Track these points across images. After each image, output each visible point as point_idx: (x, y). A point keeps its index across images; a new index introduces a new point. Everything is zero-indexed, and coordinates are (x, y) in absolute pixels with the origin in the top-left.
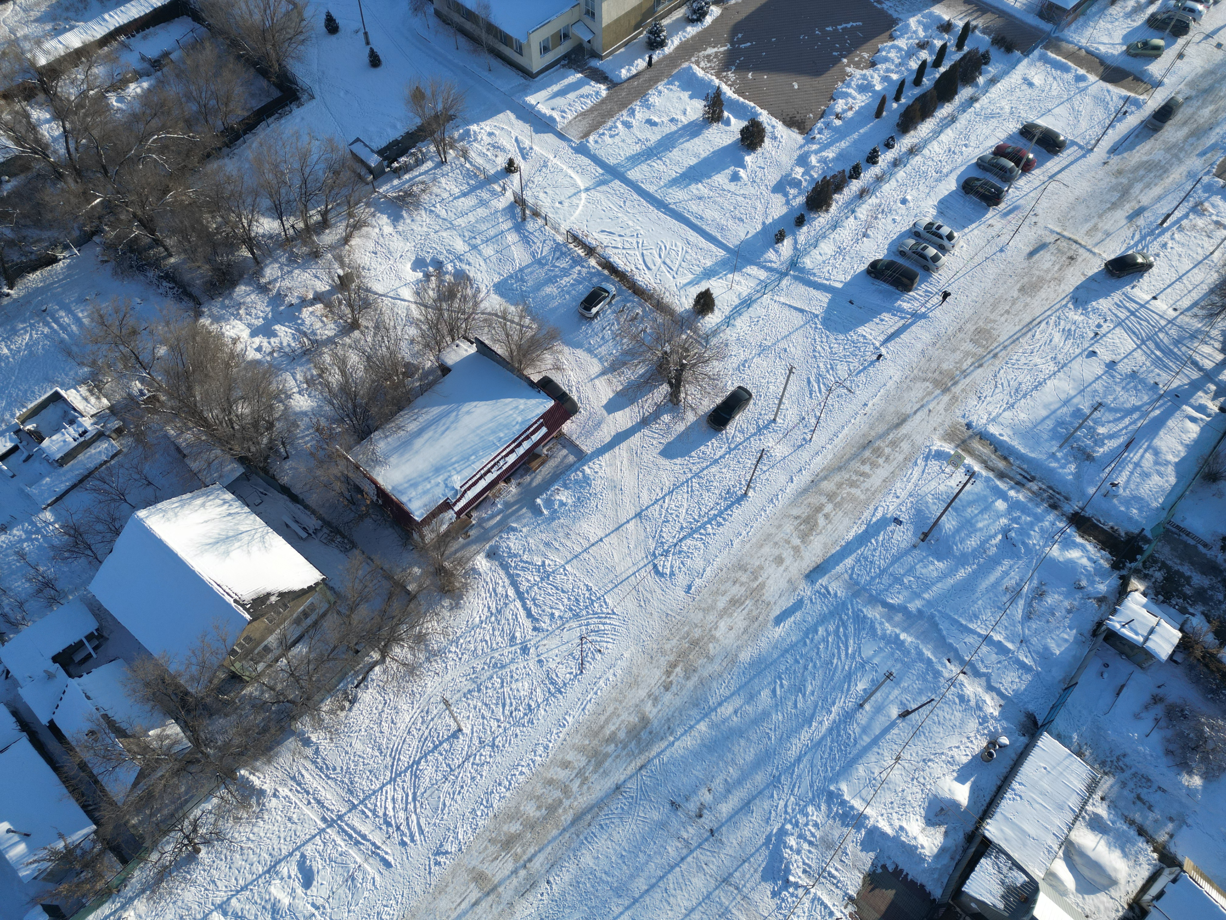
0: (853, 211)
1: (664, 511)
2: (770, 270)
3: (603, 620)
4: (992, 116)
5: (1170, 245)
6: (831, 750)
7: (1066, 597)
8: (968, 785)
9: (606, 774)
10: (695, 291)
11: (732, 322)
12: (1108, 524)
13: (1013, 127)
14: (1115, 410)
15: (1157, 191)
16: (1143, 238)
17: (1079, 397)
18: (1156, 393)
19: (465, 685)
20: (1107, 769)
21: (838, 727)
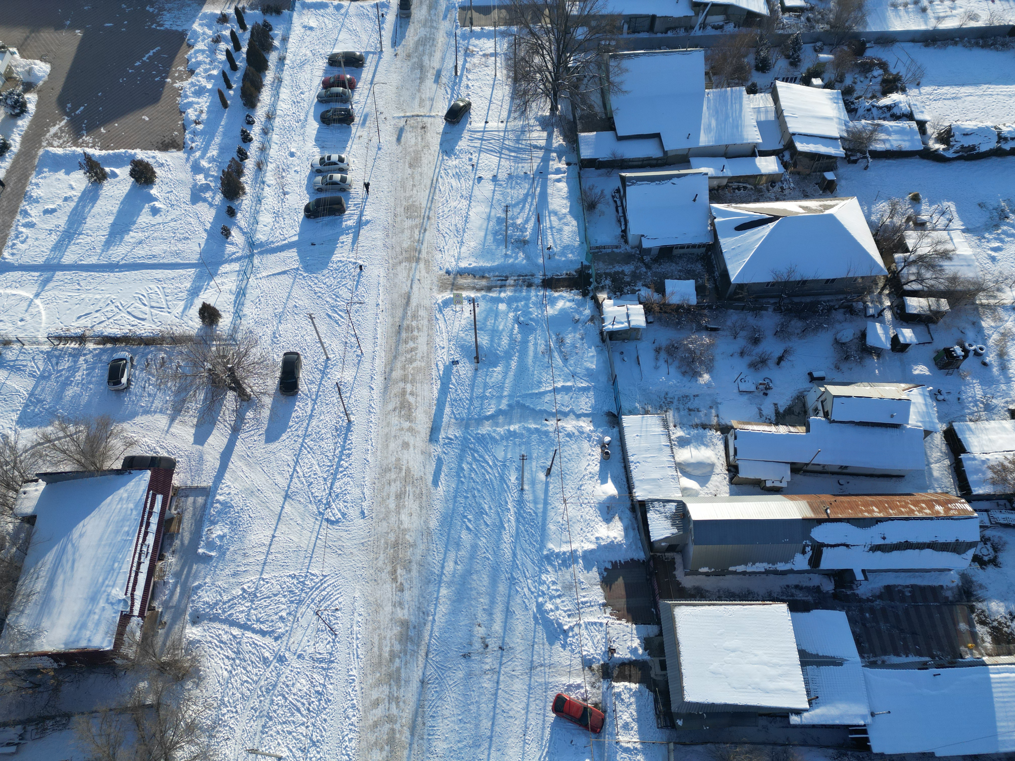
0: (263, 182)
1: (303, 480)
2: (238, 259)
3: (322, 588)
4: (302, 64)
5: (470, 85)
6: (527, 531)
7: (575, 332)
8: (609, 480)
9: (407, 682)
10: (194, 311)
11: (241, 314)
12: (563, 274)
13: (322, 64)
14: (517, 204)
15: (438, 55)
16: (453, 90)
17: (493, 210)
18: (529, 179)
19: (257, 725)
20: (665, 409)
21: (520, 514)
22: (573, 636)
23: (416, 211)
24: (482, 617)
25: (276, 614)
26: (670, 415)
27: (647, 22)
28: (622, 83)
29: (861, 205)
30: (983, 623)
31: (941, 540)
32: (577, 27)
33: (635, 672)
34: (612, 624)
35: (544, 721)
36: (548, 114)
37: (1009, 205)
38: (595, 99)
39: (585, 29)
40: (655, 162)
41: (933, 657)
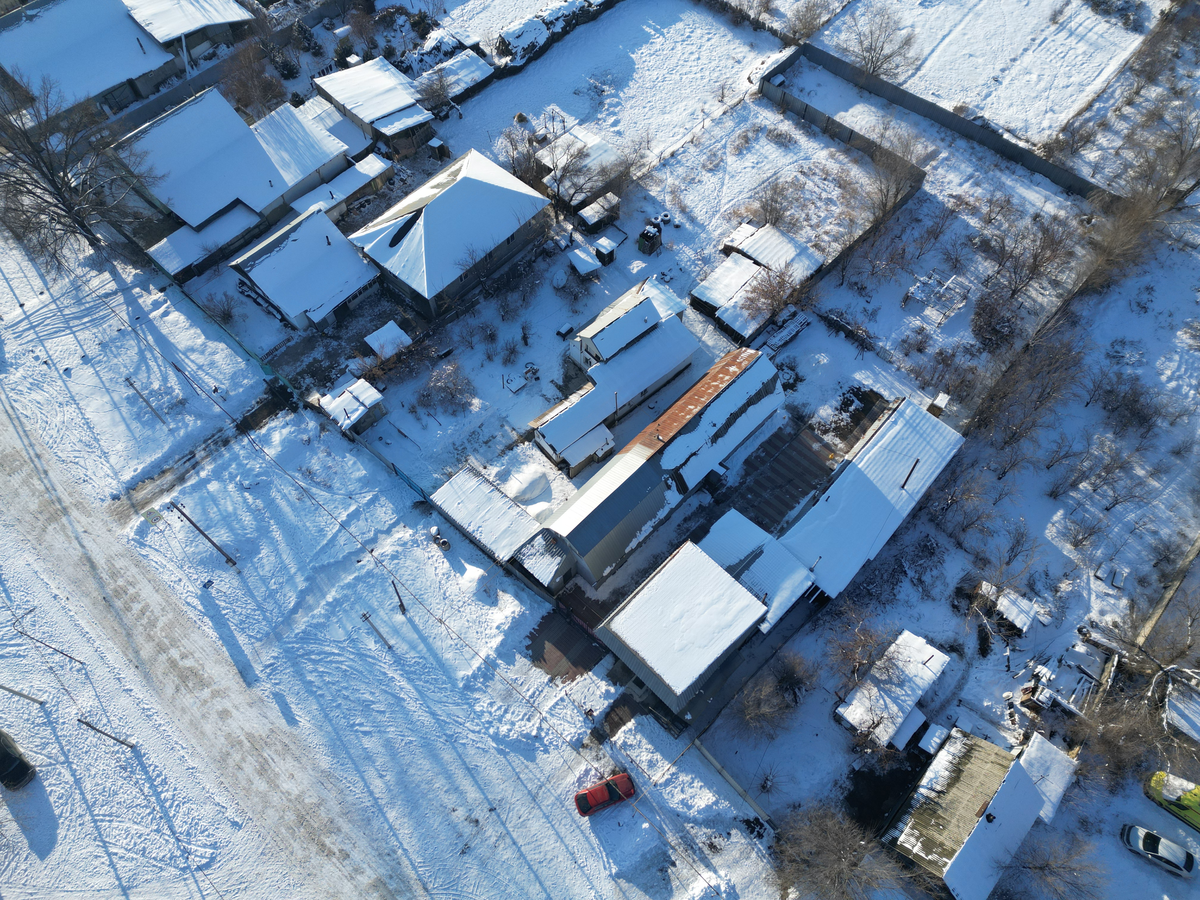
1: (129, 855)
6: (427, 682)
7: (316, 454)
8: (467, 566)
12: (253, 405)
14: (137, 369)
17: (113, 394)
18: (129, 333)
20: (463, 459)
21: (407, 673)
22: (547, 734)
23: (15, 460)
24: (449, 800)
26: (473, 461)
27: (128, 91)
28: (151, 169)
29: (483, 153)
30: (825, 432)
31: (753, 393)
32: (47, 138)
33: (623, 711)
34: (571, 689)
35: (582, 832)
36: (92, 252)
37: (597, 80)
38: (135, 203)
39: (59, 135)
40: (257, 230)
41: (815, 488)
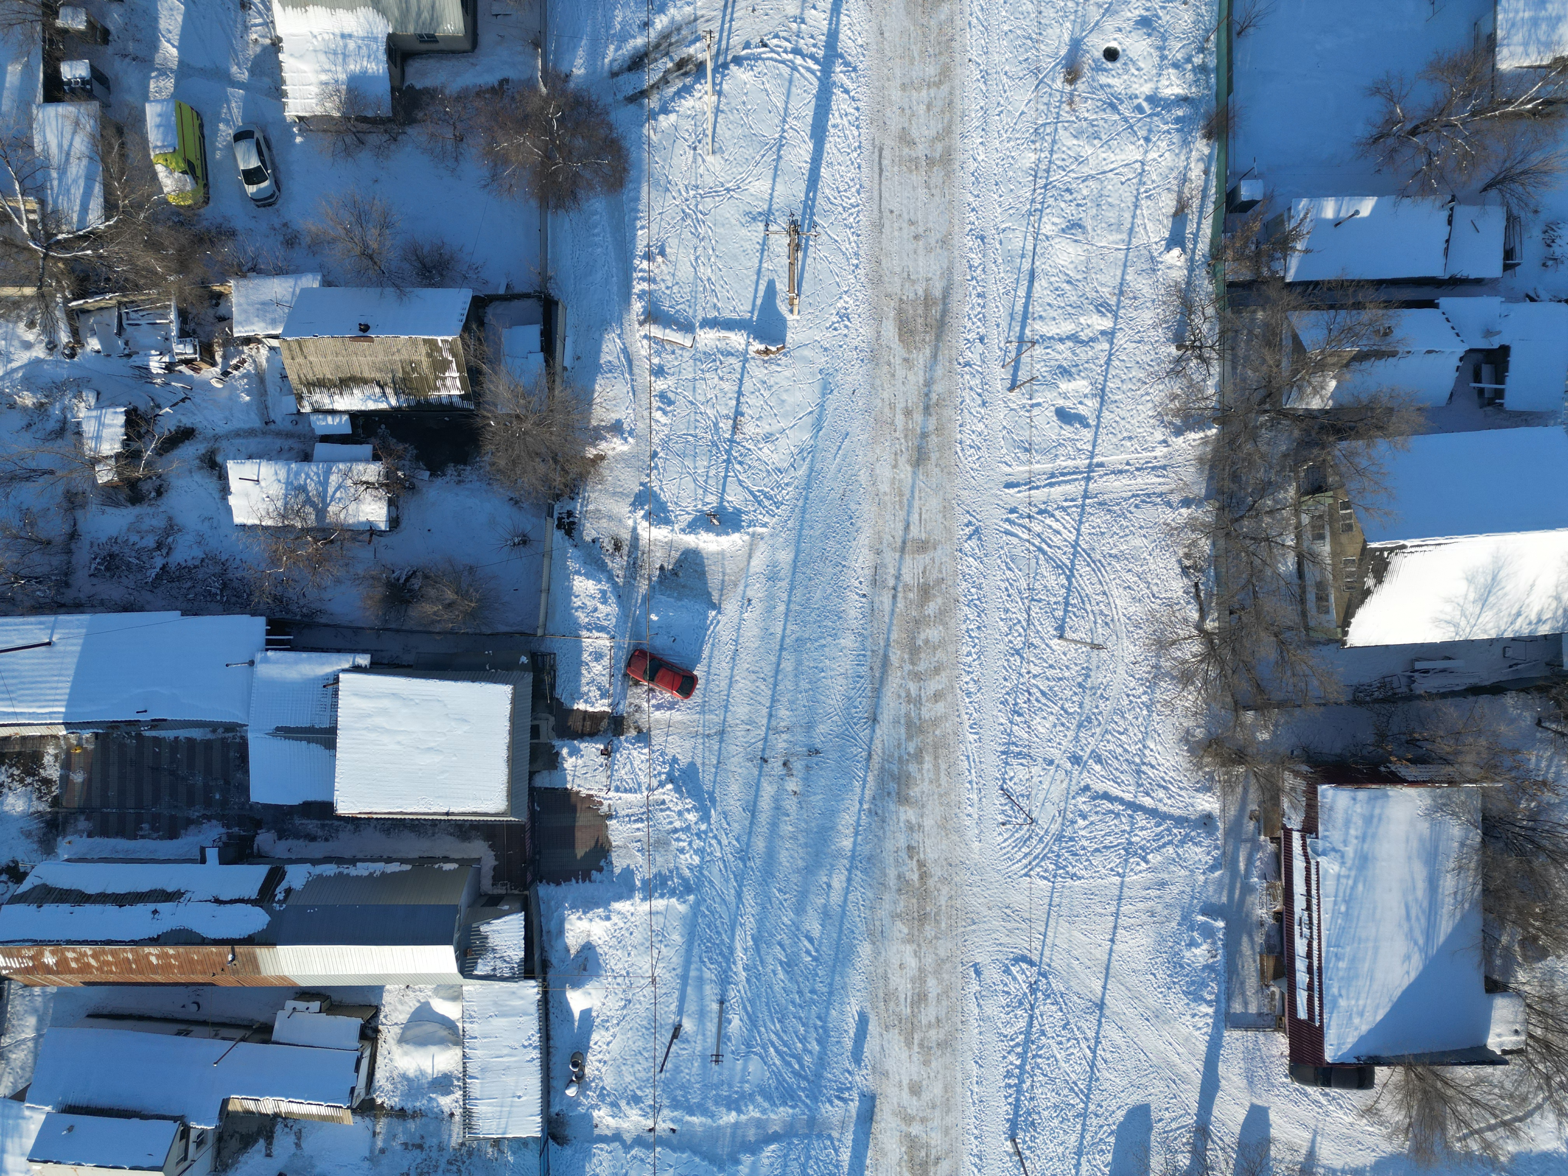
1: (1079, 1035)
3: (1030, 858)
6: (718, 933)
8: (577, 1015)
9: (896, 722)
19: (1098, 678)
20: (464, 1150)
21: (728, 961)
22: (660, 774)
24: (790, 804)
25: (1092, 823)
26: (456, 1135)
30: (47, 782)
31: (65, 907)
33: (575, 724)
34: (601, 790)
35: (709, 667)
41: (139, 736)
